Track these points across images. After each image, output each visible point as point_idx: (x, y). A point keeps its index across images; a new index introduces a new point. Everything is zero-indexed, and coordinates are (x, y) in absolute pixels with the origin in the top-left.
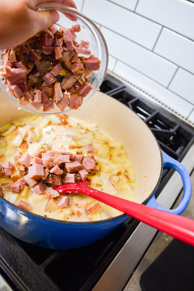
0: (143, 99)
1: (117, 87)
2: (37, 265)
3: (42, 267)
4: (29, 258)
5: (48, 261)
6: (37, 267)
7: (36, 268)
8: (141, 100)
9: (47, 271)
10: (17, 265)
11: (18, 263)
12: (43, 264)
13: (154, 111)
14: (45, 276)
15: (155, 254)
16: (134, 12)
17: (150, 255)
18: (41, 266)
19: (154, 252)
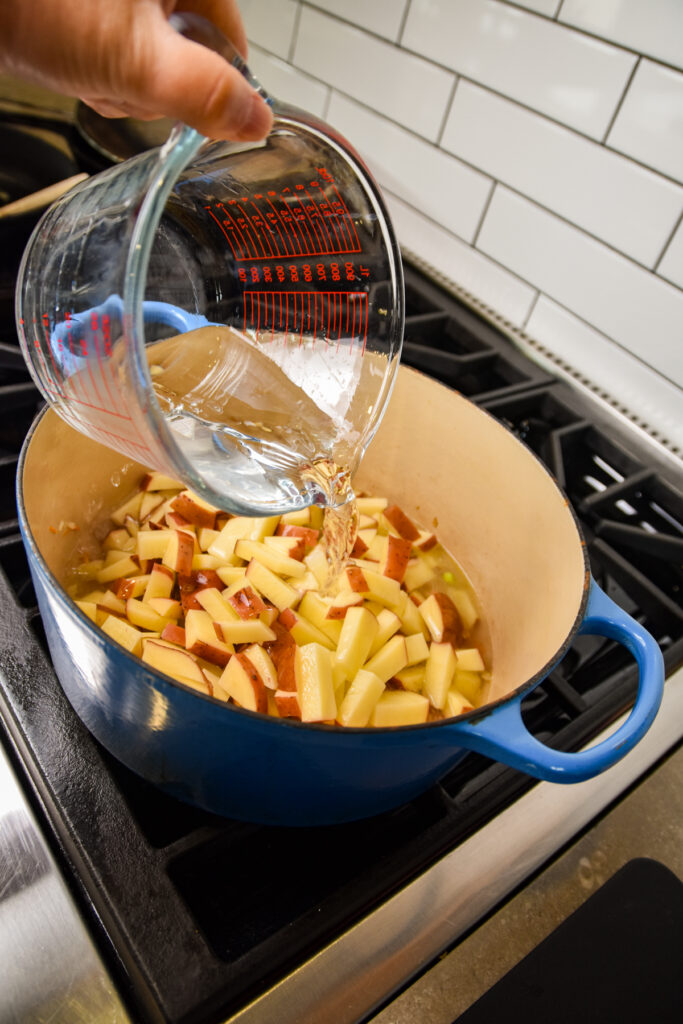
0: (607, 426)
1: (523, 378)
2: (149, 847)
3: (162, 855)
4: (131, 822)
5: (181, 845)
6: (149, 852)
7: (145, 855)
8: (598, 428)
9: (174, 869)
10: (96, 834)
11: (98, 827)
12: (166, 849)
13: (638, 468)
14: (164, 880)
15: (530, 919)
16: (603, 144)
17: (515, 917)
18: (159, 852)
19: (531, 910)
